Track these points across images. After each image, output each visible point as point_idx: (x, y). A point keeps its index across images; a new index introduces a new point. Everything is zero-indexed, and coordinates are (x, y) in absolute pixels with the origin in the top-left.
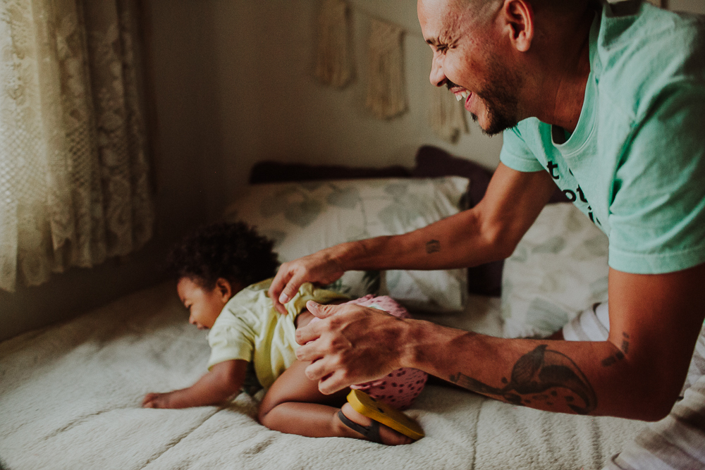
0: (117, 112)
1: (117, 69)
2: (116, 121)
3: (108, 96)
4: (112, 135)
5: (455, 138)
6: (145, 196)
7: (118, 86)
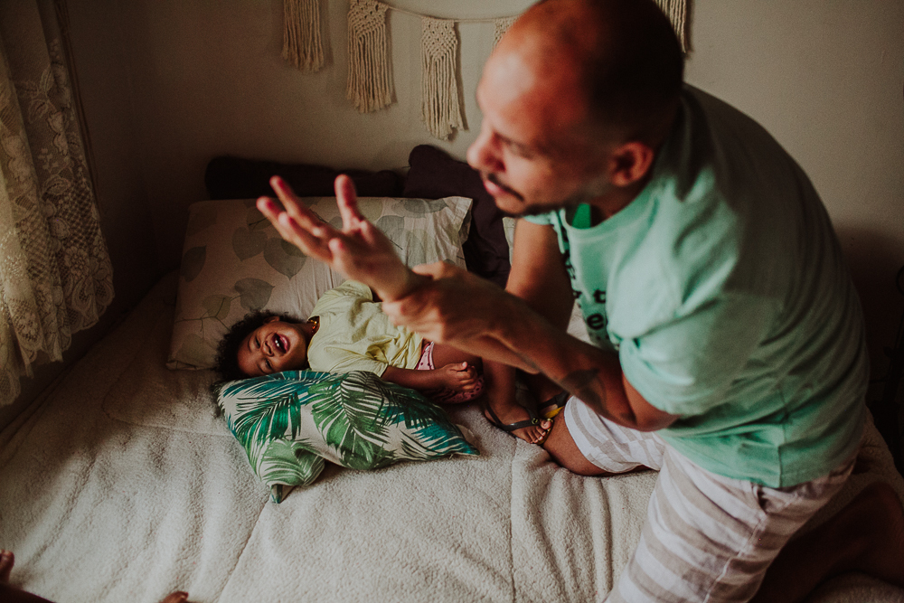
0: (64, 174)
1: (57, 122)
2: (62, 185)
3: (50, 157)
4: (61, 202)
5: (451, 137)
6: (102, 256)
7: (61, 142)
